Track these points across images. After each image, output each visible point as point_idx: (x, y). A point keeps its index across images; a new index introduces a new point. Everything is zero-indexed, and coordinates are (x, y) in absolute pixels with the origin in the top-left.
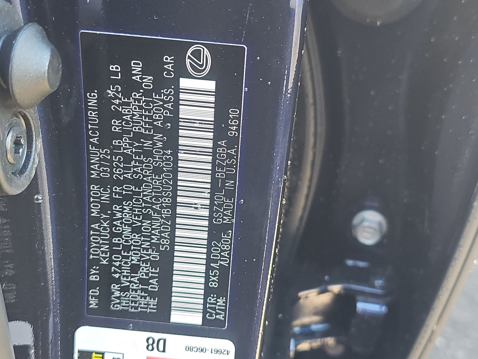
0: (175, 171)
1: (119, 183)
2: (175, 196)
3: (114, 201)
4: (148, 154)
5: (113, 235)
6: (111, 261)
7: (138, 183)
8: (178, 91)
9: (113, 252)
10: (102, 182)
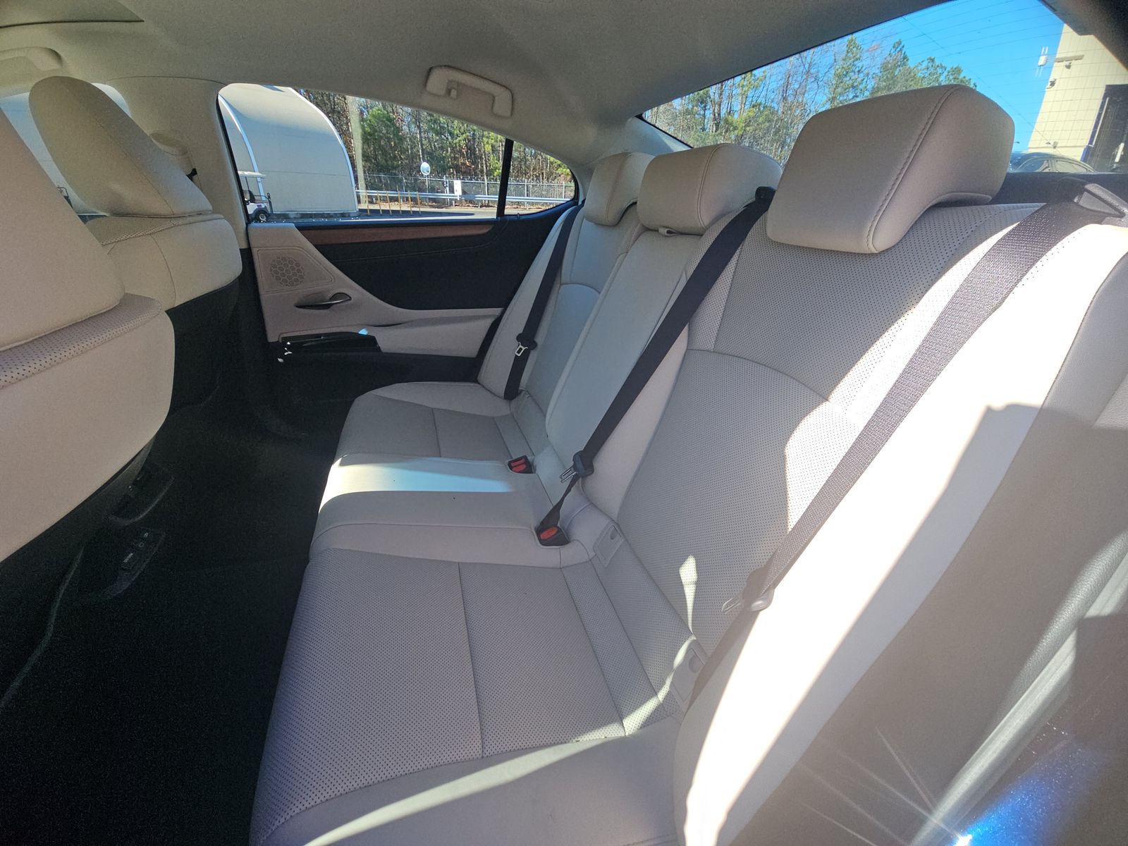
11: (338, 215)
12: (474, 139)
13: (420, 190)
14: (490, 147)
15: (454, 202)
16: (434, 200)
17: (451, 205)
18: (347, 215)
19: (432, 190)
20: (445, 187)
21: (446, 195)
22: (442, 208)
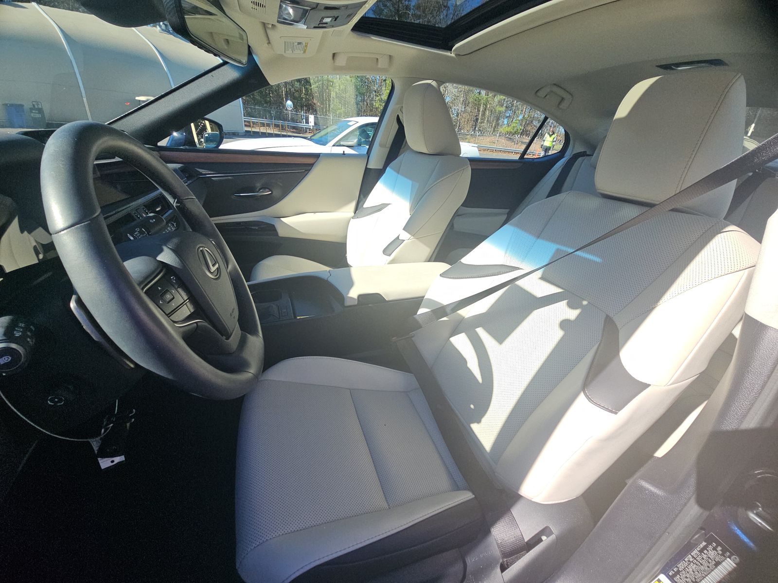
0: (712, 570)
1: (697, 560)
2: (708, 574)
3: (692, 562)
4: (709, 563)
5: (687, 567)
6: (682, 571)
7: (702, 565)
8: (726, 559)
9: (684, 570)
10: (693, 557)
11: (231, 134)
12: (323, 87)
13: (284, 120)
14: (335, 94)
15: (308, 130)
16: (294, 128)
17: (306, 132)
18: (237, 134)
19: (293, 120)
20: (303, 119)
21: (303, 125)
22: (300, 133)
